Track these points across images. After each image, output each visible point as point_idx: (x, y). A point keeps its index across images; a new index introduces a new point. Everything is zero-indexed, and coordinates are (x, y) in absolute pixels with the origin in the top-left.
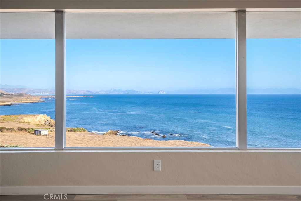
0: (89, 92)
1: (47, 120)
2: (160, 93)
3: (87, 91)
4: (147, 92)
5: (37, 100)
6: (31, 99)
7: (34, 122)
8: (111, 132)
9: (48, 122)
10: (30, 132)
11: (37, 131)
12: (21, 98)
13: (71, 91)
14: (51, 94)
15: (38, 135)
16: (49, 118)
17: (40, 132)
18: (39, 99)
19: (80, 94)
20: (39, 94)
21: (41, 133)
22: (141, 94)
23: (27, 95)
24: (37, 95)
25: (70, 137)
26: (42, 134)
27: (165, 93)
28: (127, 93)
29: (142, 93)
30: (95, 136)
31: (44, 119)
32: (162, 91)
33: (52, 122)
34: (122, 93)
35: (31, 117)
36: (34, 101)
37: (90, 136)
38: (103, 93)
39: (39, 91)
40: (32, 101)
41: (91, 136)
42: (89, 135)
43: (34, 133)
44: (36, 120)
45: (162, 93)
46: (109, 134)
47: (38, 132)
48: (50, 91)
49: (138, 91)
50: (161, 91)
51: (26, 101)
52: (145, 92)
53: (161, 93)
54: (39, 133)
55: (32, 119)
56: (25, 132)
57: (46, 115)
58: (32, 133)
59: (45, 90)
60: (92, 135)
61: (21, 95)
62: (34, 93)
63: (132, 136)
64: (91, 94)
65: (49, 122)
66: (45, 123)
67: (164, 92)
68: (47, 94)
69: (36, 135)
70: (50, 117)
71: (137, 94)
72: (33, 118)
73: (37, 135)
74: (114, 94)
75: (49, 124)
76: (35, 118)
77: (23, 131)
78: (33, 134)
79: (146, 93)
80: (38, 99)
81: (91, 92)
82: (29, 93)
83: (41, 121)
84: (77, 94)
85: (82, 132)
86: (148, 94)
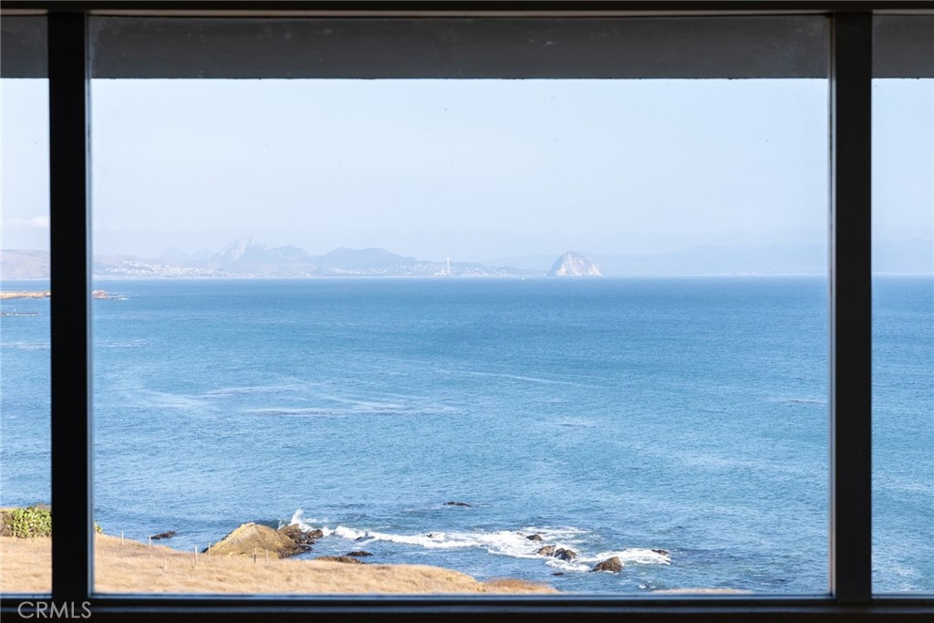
2: (562, 272)
4: (475, 266)
8: (253, 538)
22: (437, 275)
27: (595, 272)
28: (342, 272)
29: (443, 273)
30: (161, 561)
32: (575, 255)
34: (304, 273)
37: (126, 565)
41: (130, 561)
42: (116, 559)
45: (577, 274)
46: (248, 549)
49: (412, 261)
50: (570, 261)
52: (463, 265)
53: (570, 271)
60: (135, 555)
63: (404, 566)
67: (588, 266)
71: (407, 276)
74: (251, 276)
79: (468, 275)
86: (484, 275)
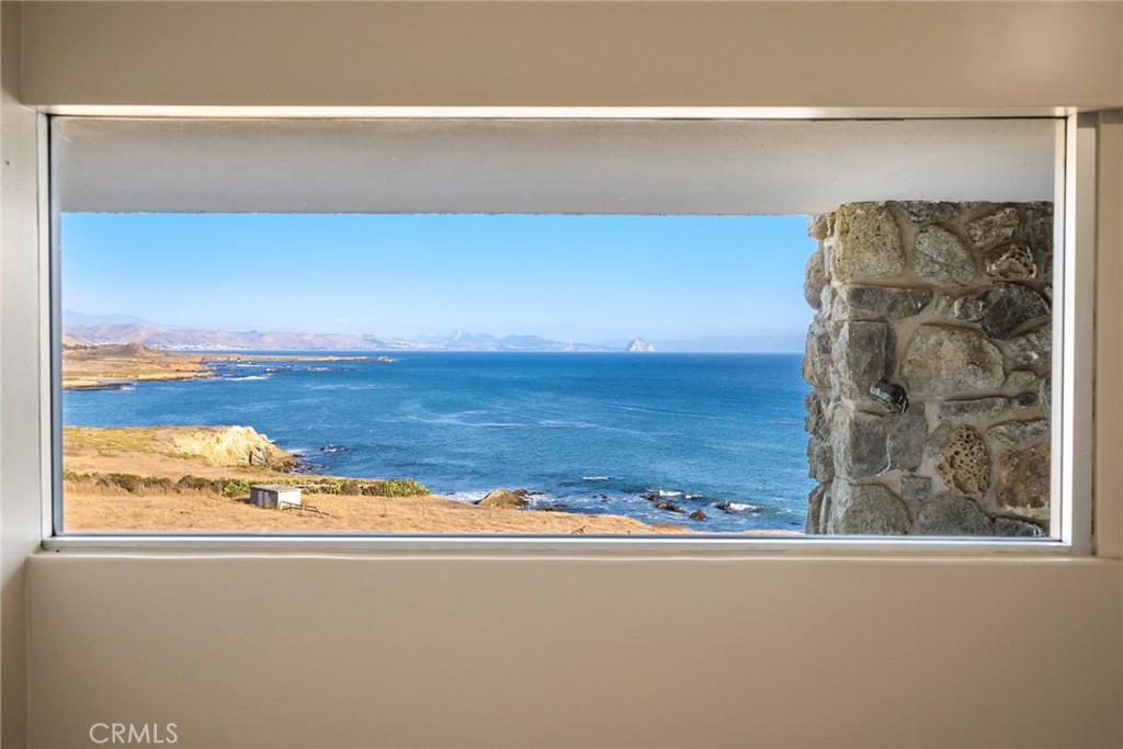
0: (374, 341)
1: (259, 449)
2: (633, 349)
3: (366, 338)
4: (585, 345)
5: (189, 370)
6: (168, 366)
7: (212, 453)
8: (502, 497)
9: (259, 454)
10: (230, 495)
11: (260, 493)
12: (130, 362)
13: (307, 338)
14: (235, 349)
15: (267, 505)
16: (264, 442)
17: (273, 494)
18: (197, 366)
19: (339, 348)
20: (191, 347)
21: (279, 500)
22: (565, 350)
23: (151, 351)
24: (187, 353)
25: (383, 516)
26: (282, 505)
27: (651, 349)
28: (512, 348)
29: (569, 349)
31: (246, 442)
32: (640, 340)
33: (274, 454)
34: (491, 348)
35: (200, 435)
36: (180, 375)
38: (423, 347)
39: (189, 338)
40: (173, 375)
43: (248, 496)
44: (217, 447)
45: (641, 350)
46: (499, 502)
47: (267, 494)
48: (229, 338)
49: (551, 342)
50: (637, 343)
51: (152, 372)
52: (579, 344)
53: (637, 348)
54: (268, 500)
55: (204, 443)
56: (214, 495)
57: (251, 429)
58: (238, 498)
59: (211, 332)
61: (128, 351)
62: (171, 342)
64: (378, 349)
65: (263, 454)
66: (250, 460)
67: (647, 346)
68: (220, 347)
69: (257, 504)
70: (265, 436)
71: (549, 350)
72: (207, 440)
73: (264, 507)
74: (464, 350)
75: (264, 462)
76: (214, 440)
77: (204, 490)
78: (247, 502)
79: (582, 350)
80: (191, 367)
81: (380, 343)
82: (153, 343)
83: (235, 450)
84: (330, 349)
85: (414, 498)
86: (591, 350)
